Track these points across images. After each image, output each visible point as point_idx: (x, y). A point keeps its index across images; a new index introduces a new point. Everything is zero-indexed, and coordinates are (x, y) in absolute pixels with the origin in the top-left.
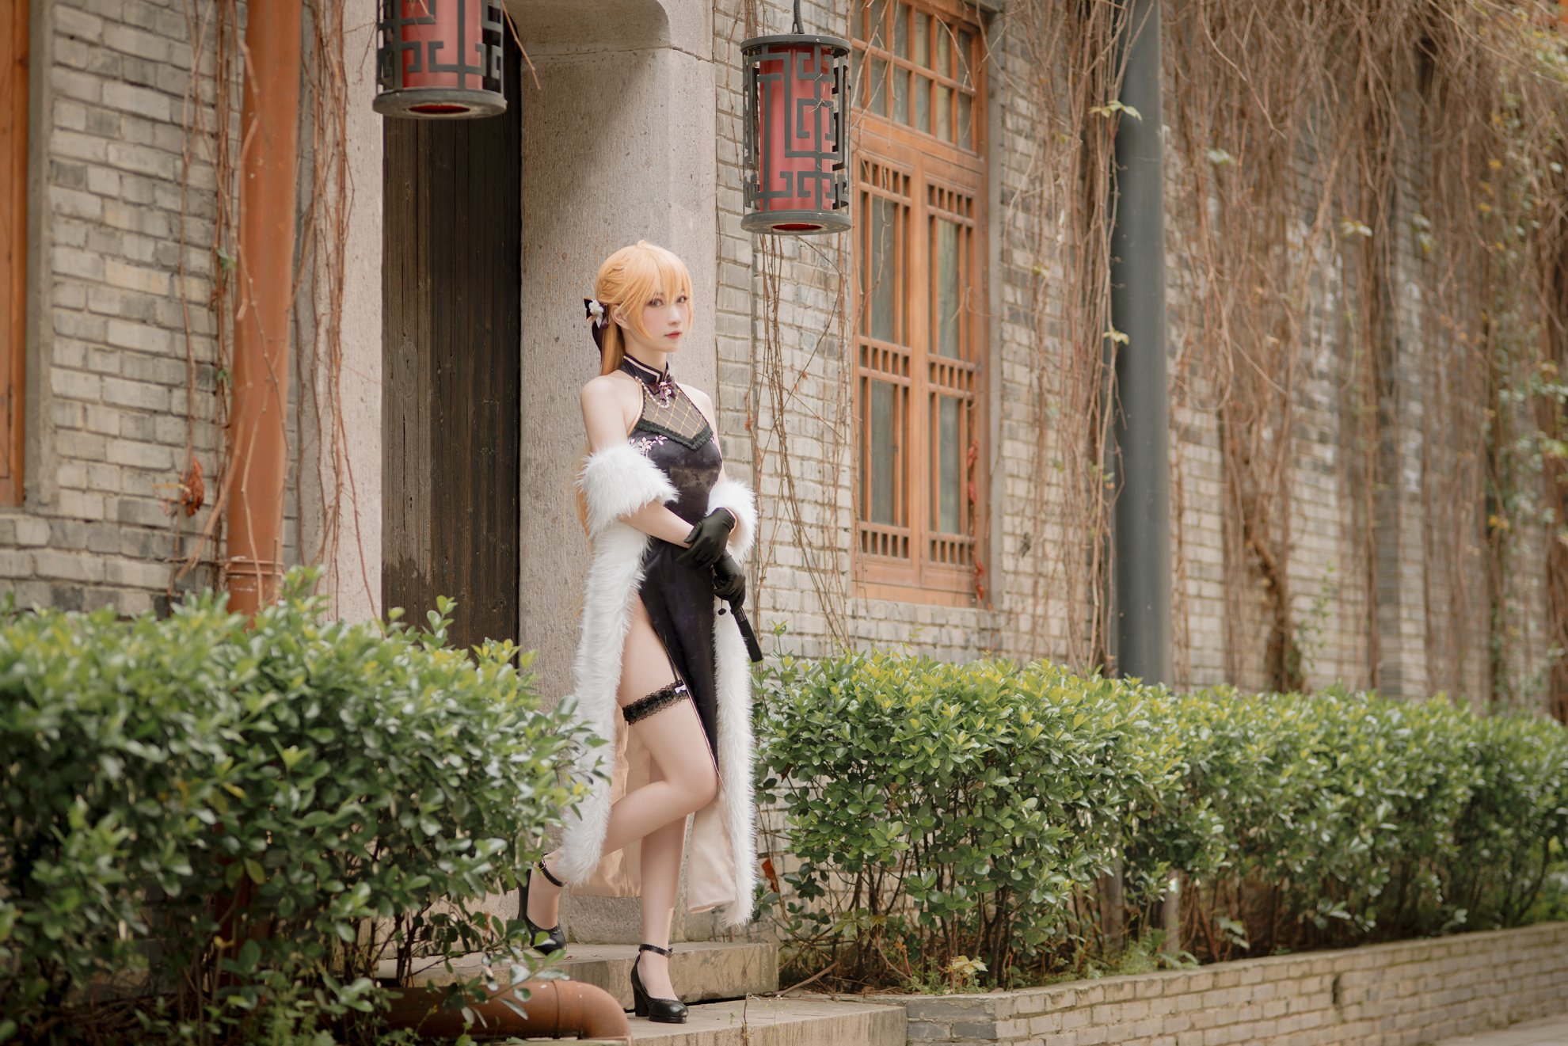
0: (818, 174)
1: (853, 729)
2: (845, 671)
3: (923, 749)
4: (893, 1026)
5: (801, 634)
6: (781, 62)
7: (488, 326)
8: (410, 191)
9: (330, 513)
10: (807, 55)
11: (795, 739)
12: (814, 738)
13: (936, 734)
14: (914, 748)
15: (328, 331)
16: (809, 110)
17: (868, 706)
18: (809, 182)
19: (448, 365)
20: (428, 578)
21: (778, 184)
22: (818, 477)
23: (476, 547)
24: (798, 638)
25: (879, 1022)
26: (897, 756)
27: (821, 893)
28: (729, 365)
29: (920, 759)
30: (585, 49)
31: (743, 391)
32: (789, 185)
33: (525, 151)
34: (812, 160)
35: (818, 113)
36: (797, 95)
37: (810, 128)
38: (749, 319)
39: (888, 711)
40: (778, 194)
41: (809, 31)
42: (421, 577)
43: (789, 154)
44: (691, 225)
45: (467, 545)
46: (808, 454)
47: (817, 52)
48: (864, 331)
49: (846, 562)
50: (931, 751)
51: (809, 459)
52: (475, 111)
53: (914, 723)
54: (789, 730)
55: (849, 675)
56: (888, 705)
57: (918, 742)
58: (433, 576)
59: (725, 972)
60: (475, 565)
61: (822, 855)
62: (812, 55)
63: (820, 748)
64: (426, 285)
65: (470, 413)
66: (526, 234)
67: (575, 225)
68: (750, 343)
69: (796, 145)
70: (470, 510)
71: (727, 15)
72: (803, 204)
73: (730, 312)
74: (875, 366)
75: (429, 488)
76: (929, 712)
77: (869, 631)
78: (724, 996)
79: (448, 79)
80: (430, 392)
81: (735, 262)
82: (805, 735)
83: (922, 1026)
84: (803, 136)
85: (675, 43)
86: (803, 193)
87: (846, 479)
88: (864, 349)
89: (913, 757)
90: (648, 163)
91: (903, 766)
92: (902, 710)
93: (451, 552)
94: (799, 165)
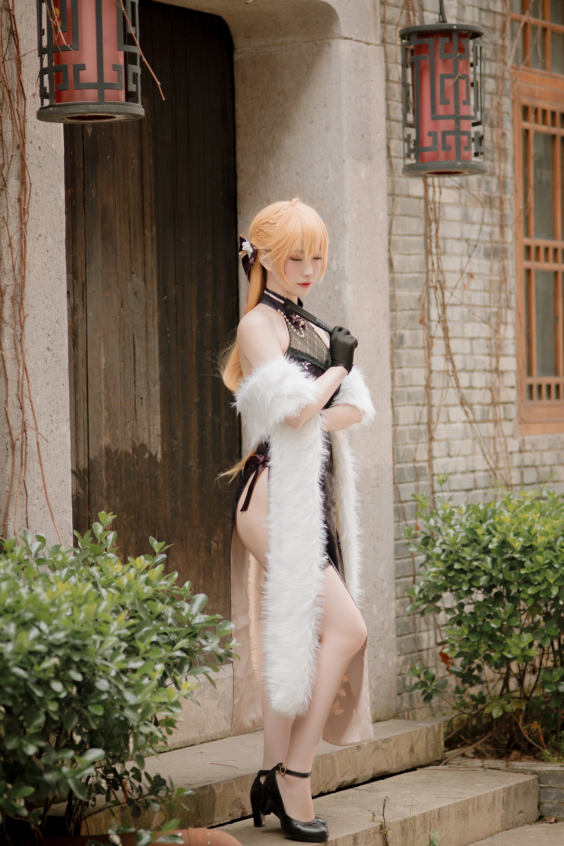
0: (458, 132)
1: (494, 561)
2: (490, 513)
3: (545, 580)
4: (525, 794)
5: (473, 471)
6: (427, 46)
7: (209, 257)
8: (136, 161)
9: (18, 444)
10: (447, 40)
11: (450, 568)
12: (465, 568)
13: (556, 566)
14: (539, 578)
15: (13, 299)
16: (449, 83)
17: (504, 544)
18: (451, 139)
19: (173, 292)
20: (159, 456)
21: (428, 141)
22: (487, 351)
23: (202, 427)
24: (471, 476)
25: (513, 793)
26: (527, 581)
27: (478, 680)
28: (405, 276)
29: (543, 587)
30: (279, 41)
31: (417, 293)
32: (435, 141)
33: (238, 121)
34: (452, 122)
35: (456, 84)
36: (441, 70)
37: (451, 97)
38: (422, 239)
39: (519, 549)
40: (427, 149)
41: (451, 21)
42: (152, 458)
43: (435, 117)
44: (363, 174)
45: (194, 426)
46: (476, 334)
47: (455, 37)
48: (527, 234)
49: (513, 411)
50: (552, 581)
51: (478, 338)
52: (119, 118)
53: (539, 558)
54: (445, 562)
55: (493, 516)
56: (518, 543)
57: (542, 573)
58: (164, 454)
59: (394, 753)
60: (202, 441)
61: (475, 654)
62: (451, 39)
63: (469, 576)
64: (150, 233)
65: (195, 326)
66: (241, 184)
67: (276, 177)
68: (423, 257)
69: (441, 110)
70: (196, 400)
71: (396, 6)
72: (447, 156)
73: (404, 235)
74: (538, 259)
75: (158, 388)
76: (551, 548)
77: (534, 460)
78: (393, 771)
79: (92, 94)
80: (157, 314)
81: (409, 196)
82: (457, 566)
83: (550, 791)
84: (445, 102)
85: (346, 35)
86: (446, 147)
87: (510, 348)
88: (528, 248)
89: (539, 584)
90: (327, 128)
91: (531, 591)
92: (531, 546)
93: (179, 434)
94: (444, 125)
